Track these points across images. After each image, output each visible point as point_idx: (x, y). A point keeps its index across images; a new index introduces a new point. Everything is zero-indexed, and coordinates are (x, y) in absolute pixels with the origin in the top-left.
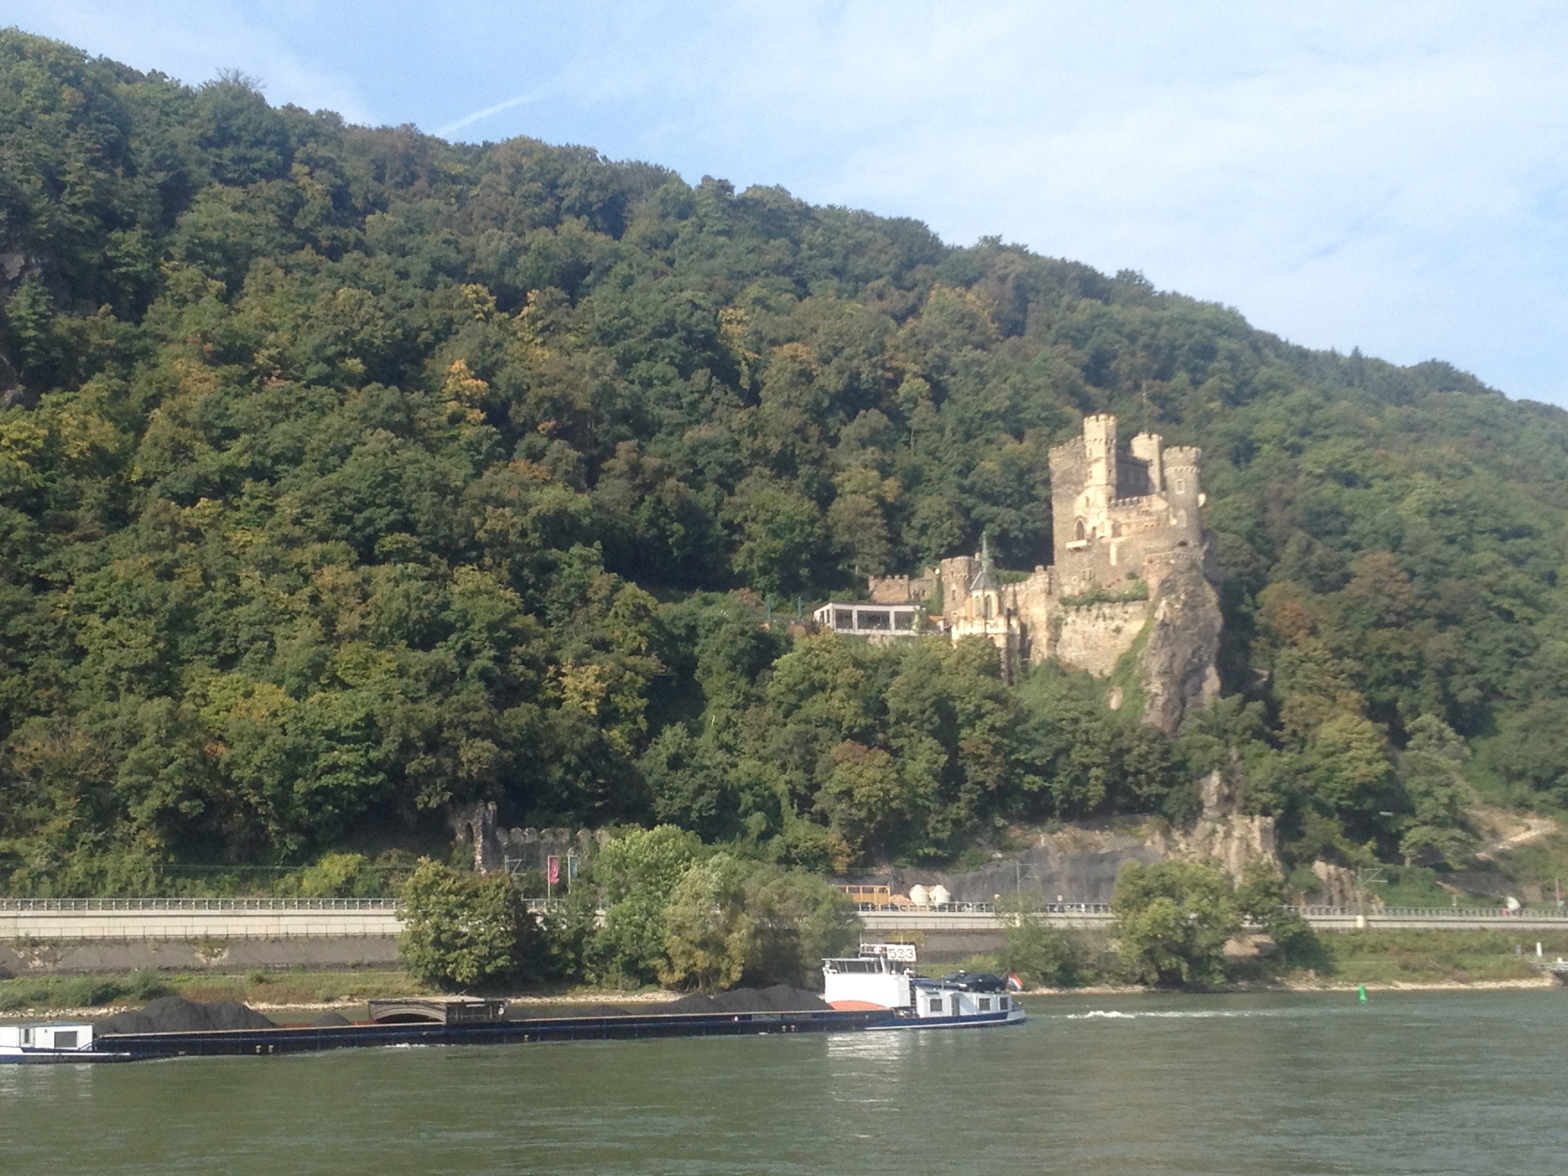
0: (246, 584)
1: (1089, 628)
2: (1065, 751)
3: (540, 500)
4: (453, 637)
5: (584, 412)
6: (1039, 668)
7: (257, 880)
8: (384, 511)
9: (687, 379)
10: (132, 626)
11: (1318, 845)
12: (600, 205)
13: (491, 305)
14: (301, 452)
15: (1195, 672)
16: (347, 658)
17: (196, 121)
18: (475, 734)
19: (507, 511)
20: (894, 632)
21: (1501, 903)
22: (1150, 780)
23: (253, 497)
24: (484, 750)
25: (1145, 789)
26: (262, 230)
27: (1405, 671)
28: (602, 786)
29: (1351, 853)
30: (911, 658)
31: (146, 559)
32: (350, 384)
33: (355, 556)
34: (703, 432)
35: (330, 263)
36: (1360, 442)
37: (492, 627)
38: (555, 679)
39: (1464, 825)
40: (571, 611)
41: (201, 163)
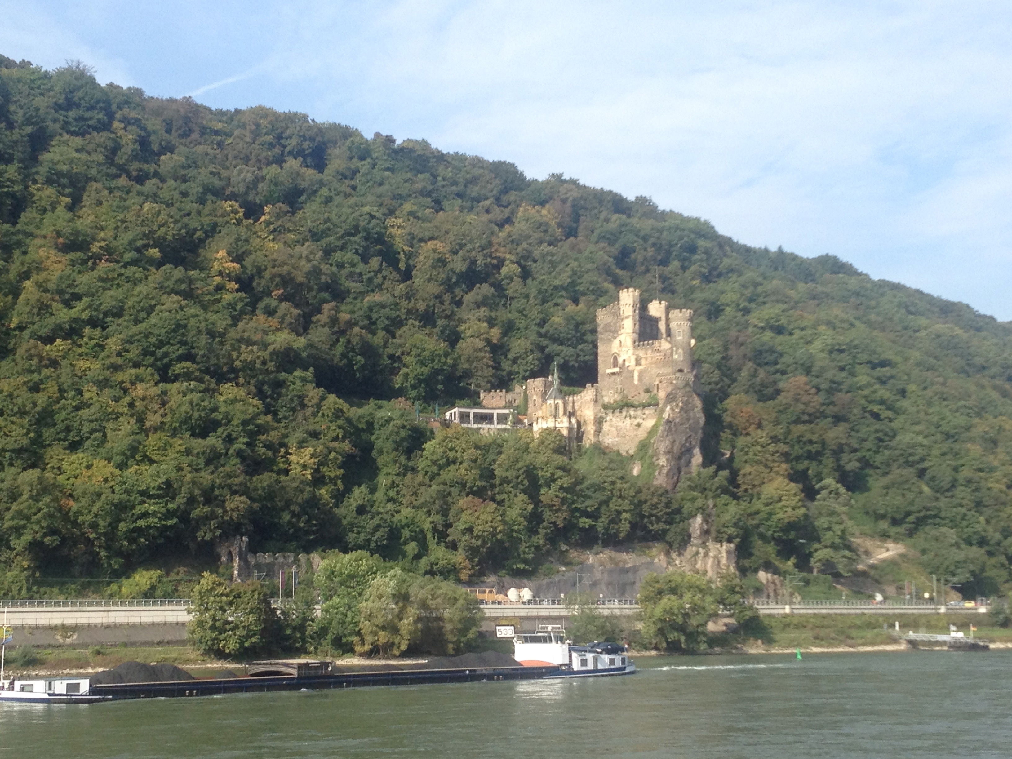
0: (87, 395)
1: (620, 424)
2: (606, 502)
3: (275, 341)
4: (220, 430)
5: (301, 284)
6: (588, 449)
7: (92, 588)
8: (176, 347)
9: (366, 263)
10: (13, 423)
11: (761, 561)
12: (310, 150)
13: (241, 214)
14: (122, 309)
15: (687, 452)
16: (152, 443)
17: (52, 93)
18: (234, 493)
19: (255, 348)
20: (496, 426)
21: (872, 597)
22: (658, 520)
23: (91, 339)
24: (241, 503)
25: (655, 526)
26: (94, 165)
27: (814, 451)
28: (315, 525)
29: (781, 566)
30: (511, 443)
31: (22, 379)
32: (151, 265)
33: (157, 377)
34: (377, 297)
35: (138, 186)
36: (785, 306)
37: (245, 423)
38: (285, 457)
39: (849, 547)
40: (294, 412)
41: (55, 121)
